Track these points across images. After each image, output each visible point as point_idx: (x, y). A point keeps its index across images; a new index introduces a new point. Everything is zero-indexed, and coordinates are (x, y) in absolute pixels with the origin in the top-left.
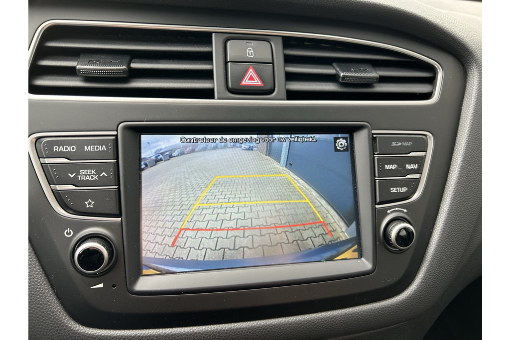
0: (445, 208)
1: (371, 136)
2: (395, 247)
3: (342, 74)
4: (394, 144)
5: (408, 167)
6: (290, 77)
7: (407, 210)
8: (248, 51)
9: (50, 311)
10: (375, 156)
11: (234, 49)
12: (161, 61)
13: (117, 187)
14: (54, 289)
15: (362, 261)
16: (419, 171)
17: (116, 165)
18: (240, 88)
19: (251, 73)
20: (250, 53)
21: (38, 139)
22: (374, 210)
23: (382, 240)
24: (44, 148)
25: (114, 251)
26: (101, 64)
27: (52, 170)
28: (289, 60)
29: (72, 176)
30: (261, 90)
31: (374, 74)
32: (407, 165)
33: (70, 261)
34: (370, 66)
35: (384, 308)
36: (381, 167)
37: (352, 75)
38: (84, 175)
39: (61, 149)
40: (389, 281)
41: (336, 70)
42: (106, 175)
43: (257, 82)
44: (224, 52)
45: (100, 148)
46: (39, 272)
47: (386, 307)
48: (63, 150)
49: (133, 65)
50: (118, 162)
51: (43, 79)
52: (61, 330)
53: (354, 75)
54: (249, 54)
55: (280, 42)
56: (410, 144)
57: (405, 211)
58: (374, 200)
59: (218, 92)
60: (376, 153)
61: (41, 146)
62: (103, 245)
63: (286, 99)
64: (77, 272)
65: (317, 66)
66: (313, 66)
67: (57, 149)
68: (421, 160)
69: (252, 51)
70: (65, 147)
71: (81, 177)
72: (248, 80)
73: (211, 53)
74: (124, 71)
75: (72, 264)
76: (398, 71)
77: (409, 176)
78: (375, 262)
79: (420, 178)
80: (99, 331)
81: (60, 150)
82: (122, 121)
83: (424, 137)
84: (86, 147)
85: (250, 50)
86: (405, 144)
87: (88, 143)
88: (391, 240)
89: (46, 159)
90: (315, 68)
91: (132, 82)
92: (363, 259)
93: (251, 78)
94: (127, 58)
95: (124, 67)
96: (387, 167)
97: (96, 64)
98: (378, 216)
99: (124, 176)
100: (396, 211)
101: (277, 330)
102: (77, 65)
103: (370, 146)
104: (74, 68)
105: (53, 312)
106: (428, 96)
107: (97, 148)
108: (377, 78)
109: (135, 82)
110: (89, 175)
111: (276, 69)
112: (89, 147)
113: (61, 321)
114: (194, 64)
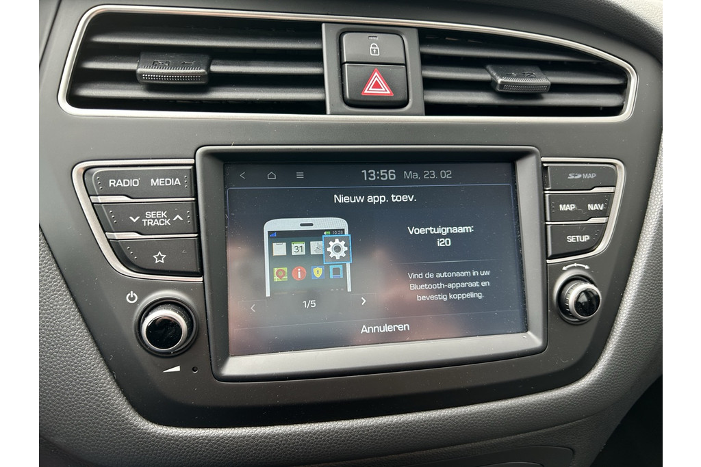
0: (640, 264)
1: (540, 166)
2: (574, 317)
3: (500, 80)
4: (571, 176)
5: (591, 207)
6: (429, 84)
7: (589, 266)
8: (371, 48)
9: (108, 404)
10: (546, 192)
11: (353, 46)
12: (252, 62)
13: (196, 235)
14: (113, 375)
15: (529, 336)
16: (605, 213)
17: (194, 205)
18: (361, 99)
19: (376, 77)
20: (375, 51)
21: (87, 169)
22: (545, 267)
23: (556, 308)
24: (96, 182)
25: (194, 322)
26: (170, 66)
27: (108, 213)
28: (428, 60)
29: (135, 221)
30: (390, 102)
31: (544, 80)
32: (589, 205)
33: (134, 336)
34: (538, 69)
35: (557, 399)
36: (554, 208)
37: (514, 81)
38: (151, 218)
39: (120, 183)
40: (565, 362)
41: (492, 75)
42: (181, 219)
43: (384, 91)
44: (338, 50)
45: (172, 182)
46: (93, 351)
47: (561, 398)
48: (121, 184)
49: (214, 68)
50: (197, 201)
51: (90, 88)
52: (124, 429)
53: (516, 81)
54: (373, 53)
55: (415, 34)
56: (593, 176)
57: (587, 267)
58: (545, 253)
59: (332, 105)
60: (547, 189)
61: (92, 180)
62: (179, 313)
63: (424, 113)
64: (144, 351)
65: (465, 69)
66: (460, 69)
67: (114, 184)
68: (609, 199)
69: (377, 48)
70: (124, 180)
71: (147, 222)
72: (373, 88)
73: (321, 51)
74: (202, 76)
75: (138, 340)
76: (576, 76)
77: (592, 221)
78: (546, 337)
79: (607, 223)
80: (176, 430)
81: (118, 184)
82: (201, 144)
83: (612, 166)
84: (152, 180)
85: (373, 46)
86: (586, 176)
87: (156, 175)
88: (568, 307)
89: (99, 197)
90: (463, 72)
91: (213, 91)
92: (529, 333)
93: (377, 86)
94: (206, 59)
95: (202, 71)
96: (563, 208)
97: (163, 67)
98: (549, 275)
99: (206, 220)
100: (574, 267)
101: (414, 428)
102: (138, 68)
103: (538, 178)
104: (133, 72)
105: (113, 405)
106: (616, 110)
107: (168, 182)
108: (548, 86)
109: (217, 91)
110: (158, 219)
111: (409, 73)
112: (157, 180)
113: (123, 417)
114: (297, 66)
